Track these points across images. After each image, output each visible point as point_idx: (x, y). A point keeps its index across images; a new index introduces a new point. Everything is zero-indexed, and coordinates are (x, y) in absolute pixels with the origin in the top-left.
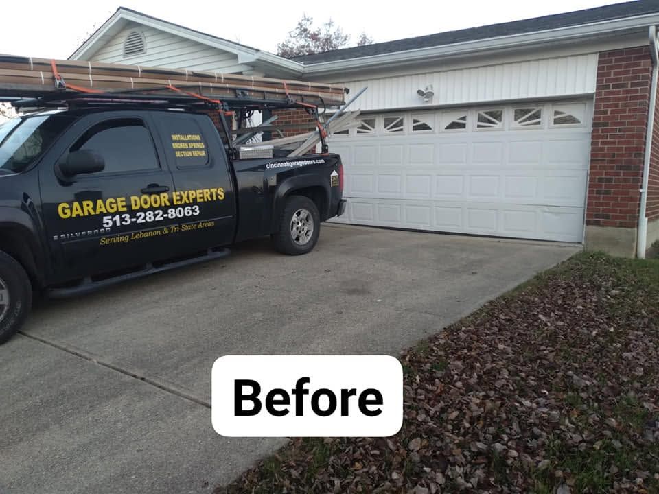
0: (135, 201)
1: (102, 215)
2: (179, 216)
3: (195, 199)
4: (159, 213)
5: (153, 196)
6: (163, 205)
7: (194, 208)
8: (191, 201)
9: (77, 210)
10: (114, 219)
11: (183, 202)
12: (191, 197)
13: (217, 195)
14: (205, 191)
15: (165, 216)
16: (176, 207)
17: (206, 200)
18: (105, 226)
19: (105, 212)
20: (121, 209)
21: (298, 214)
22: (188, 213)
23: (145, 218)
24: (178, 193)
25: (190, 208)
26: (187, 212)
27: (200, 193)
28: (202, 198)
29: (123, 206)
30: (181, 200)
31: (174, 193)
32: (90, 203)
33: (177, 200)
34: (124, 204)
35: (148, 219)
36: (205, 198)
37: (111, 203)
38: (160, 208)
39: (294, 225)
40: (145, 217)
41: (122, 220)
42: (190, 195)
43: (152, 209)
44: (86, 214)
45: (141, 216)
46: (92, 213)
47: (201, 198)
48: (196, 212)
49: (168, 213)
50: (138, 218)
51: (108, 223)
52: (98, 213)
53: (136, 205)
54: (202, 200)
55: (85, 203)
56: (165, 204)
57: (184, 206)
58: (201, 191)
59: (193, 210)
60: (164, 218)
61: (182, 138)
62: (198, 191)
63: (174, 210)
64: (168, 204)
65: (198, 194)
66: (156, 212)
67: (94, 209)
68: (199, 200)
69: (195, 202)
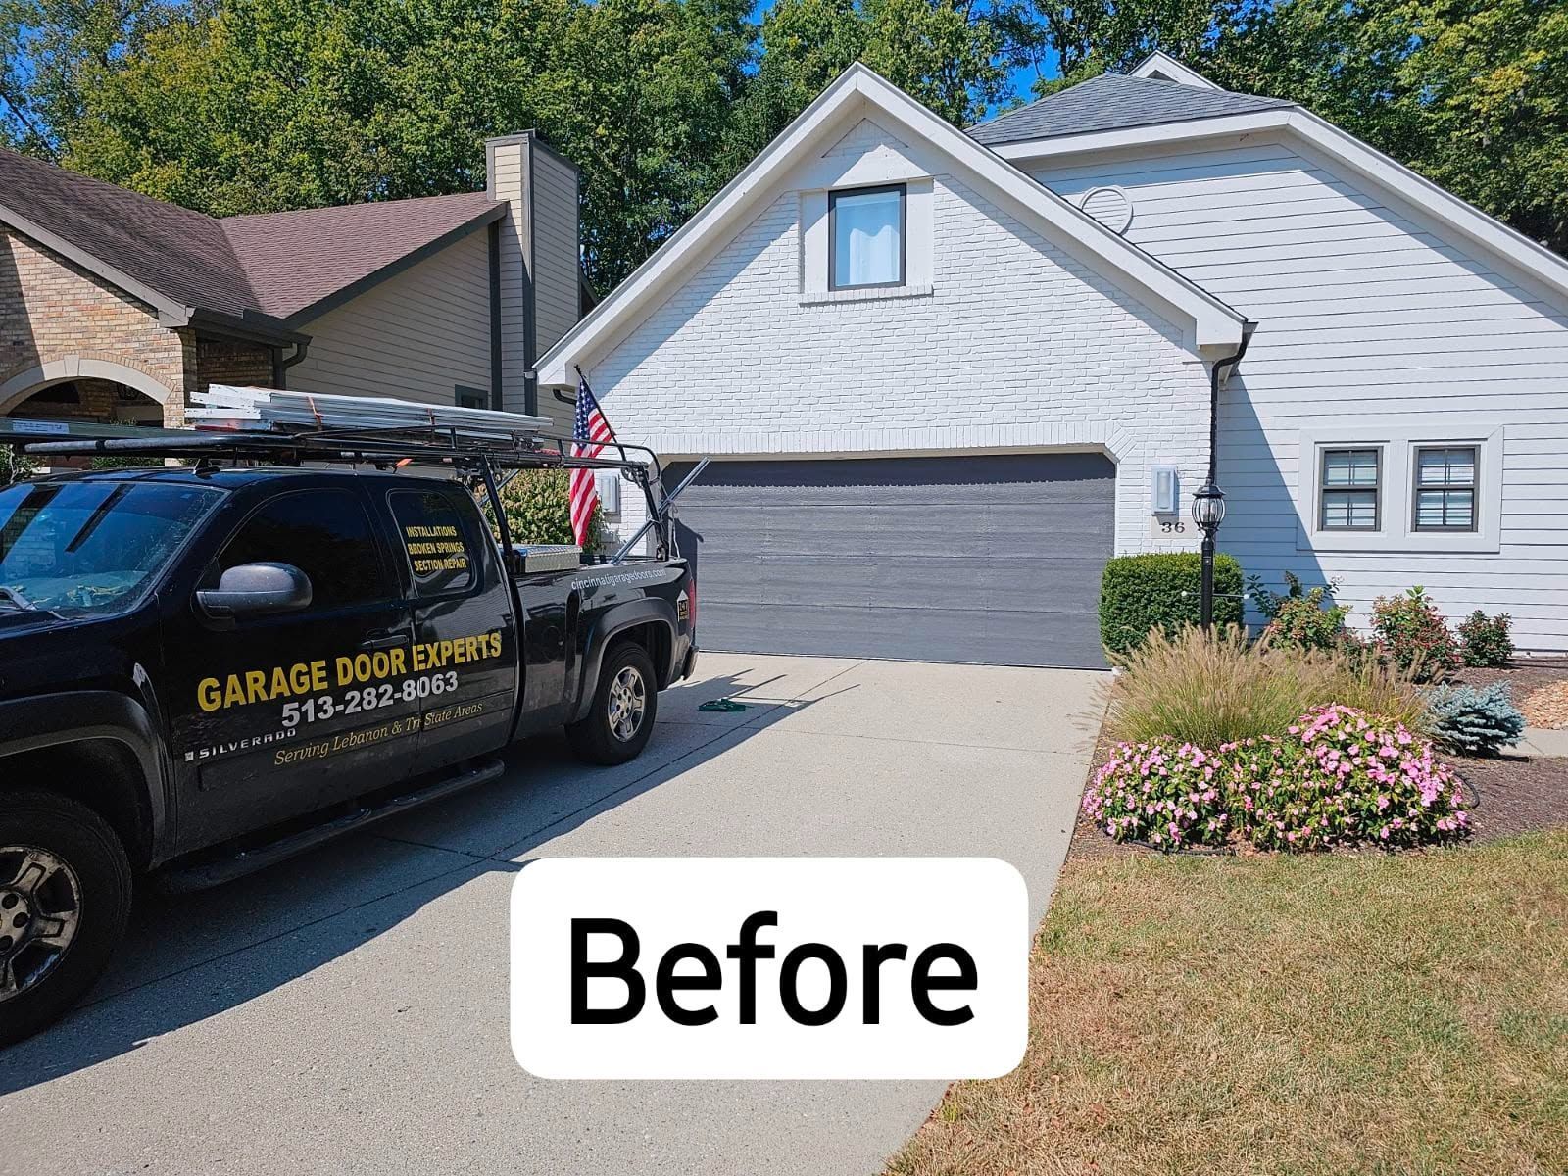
0: (345, 667)
1: (282, 699)
2: (423, 695)
3: (451, 658)
4: (386, 690)
5: (378, 655)
6: (394, 673)
7: (448, 676)
8: (444, 664)
9: (234, 692)
10: (303, 709)
11: (430, 666)
12: (445, 654)
13: (489, 646)
14: (469, 640)
15: (397, 695)
16: (416, 676)
17: (469, 659)
18: (286, 723)
19: (287, 693)
20: (317, 686)
21: (622, 678)
22: (438, 687)
23: (360, 703)
24: (421, 647)
25: (440, 676)
26: (435, 685)
27: (460, 646)
28: (464, 654)
29: (321, 680)
30: (426, 661)
31: (414, 648)
32: (260, 675)
33: (420, 662)
34: (324, 674)
35: (366, 706)
36: (469, 655)
37: (299, 674)
38: (389, 679)
39: (613, 703)
40: (362, 699)
41: (318, 708)
42: (443, 650)
43: (375, 682)
44: (252, 700)
45: (353, 698)
46: (264, 697)
47: (461, 655)
48: (451, 685)
49: (402, 691)
50: (347, 703)
51: (291, 718)
52: (273, 696)
53: (345, 675)
54: (462, 660)
55: (250, 676)
56: (398, 670)
57: (429, 673)
58: (461, 641)
59: (447, 682)
60: (395, 700)
61: (425, 532)
62: (457, 642)
63: (412, 683)
64: (403, 671)
65: (456, 647)
66: (381, 690)
67: (267, 687)
68: (458, 660)
69: (451, 664)
